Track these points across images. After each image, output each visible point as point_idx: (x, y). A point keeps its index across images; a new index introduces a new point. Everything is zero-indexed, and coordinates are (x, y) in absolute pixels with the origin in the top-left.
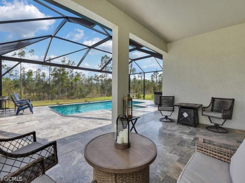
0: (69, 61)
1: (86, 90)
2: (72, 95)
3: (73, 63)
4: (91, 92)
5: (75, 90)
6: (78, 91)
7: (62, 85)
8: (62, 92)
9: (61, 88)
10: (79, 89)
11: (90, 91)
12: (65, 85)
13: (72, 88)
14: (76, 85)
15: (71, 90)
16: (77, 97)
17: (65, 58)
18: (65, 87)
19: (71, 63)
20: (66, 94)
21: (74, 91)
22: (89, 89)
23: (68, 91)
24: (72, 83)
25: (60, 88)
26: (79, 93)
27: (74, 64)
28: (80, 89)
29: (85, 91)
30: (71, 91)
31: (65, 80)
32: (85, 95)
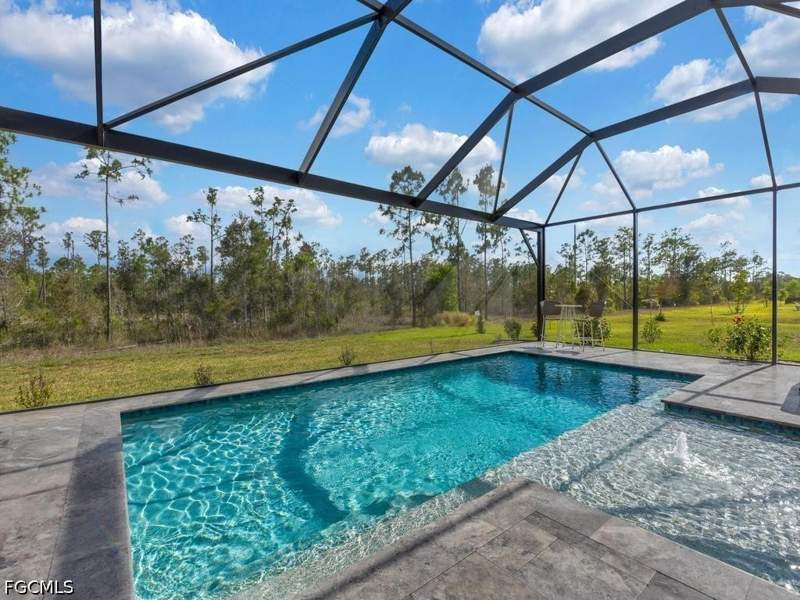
0: (276, 198)
1: (335, 301)
2: (286, 319)
3: (290, 205)
4: (354, 311)
5: (297, 302)
6: (307, 307)
7: (251, 282)
8: (252, 308)
9: (246, 297)
10: (310, 298)
11: (349, 306)
12: (260, 282)
13: (287, 295)
14: (300, 284)
15: (283, 304)
16: (304, 326)
17: (261, 190)
18: (263, 290)
19: (281, 207)
20: (267, 316)
21: (293, 305)
22: (347, 298)
23: (273, 305)
24: (286, 277)
25: (243, 295)
26: (312, 313)
27: (292, 208)
28: (316, 298)
29: (332, 307)
30: (283, 306)
31: (261, 266)
32: (333, 322)
